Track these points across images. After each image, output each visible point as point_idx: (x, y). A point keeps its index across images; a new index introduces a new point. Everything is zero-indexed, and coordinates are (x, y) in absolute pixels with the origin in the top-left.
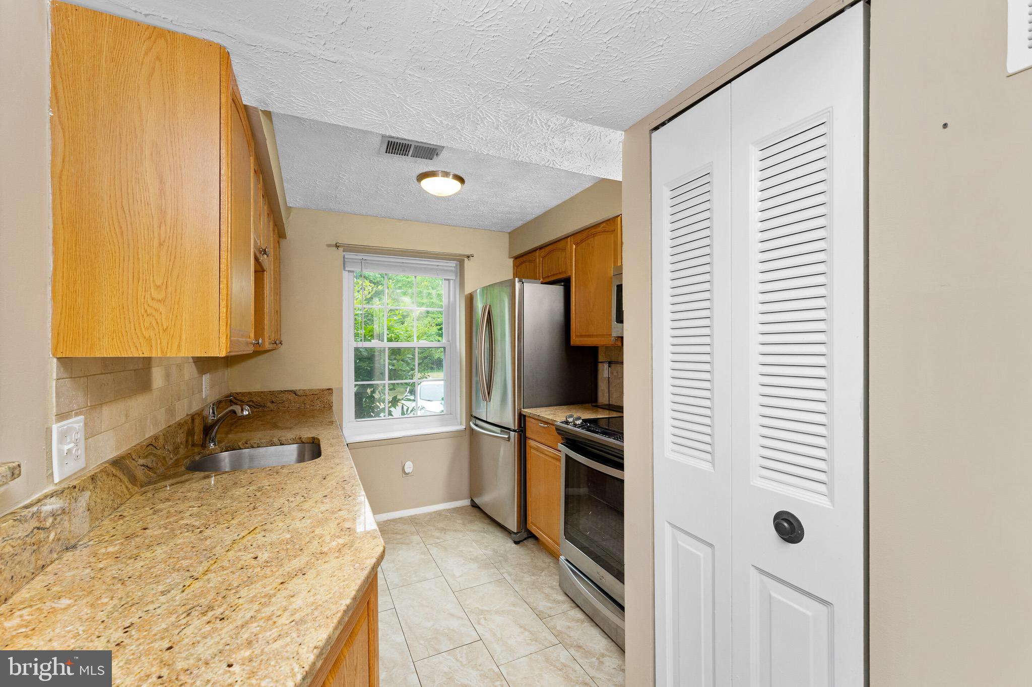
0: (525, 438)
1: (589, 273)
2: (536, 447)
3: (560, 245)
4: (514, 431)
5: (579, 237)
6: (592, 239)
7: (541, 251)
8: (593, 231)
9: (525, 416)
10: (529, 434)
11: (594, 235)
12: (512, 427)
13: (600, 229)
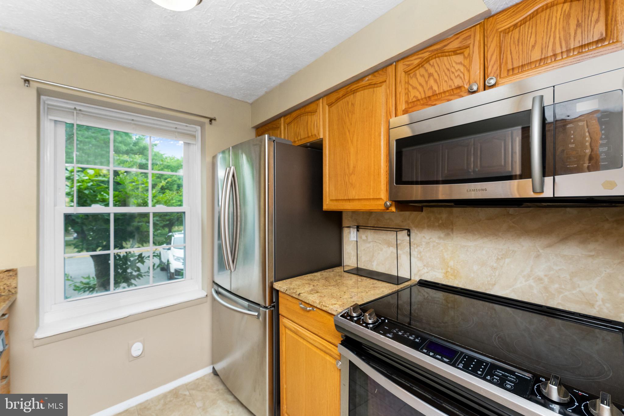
0: (278, 315)
1: (348, 133)
2: (293, 329)
3: (309, 109)
4: (265, 307)
5: (334, 97)
6: (352, 96)
7: (286, 118)
8: (354, 87)
9: (277, 291)
10: (282, 310)
11: (354, 92)
12: (261, 303)
13: (365, 82)
